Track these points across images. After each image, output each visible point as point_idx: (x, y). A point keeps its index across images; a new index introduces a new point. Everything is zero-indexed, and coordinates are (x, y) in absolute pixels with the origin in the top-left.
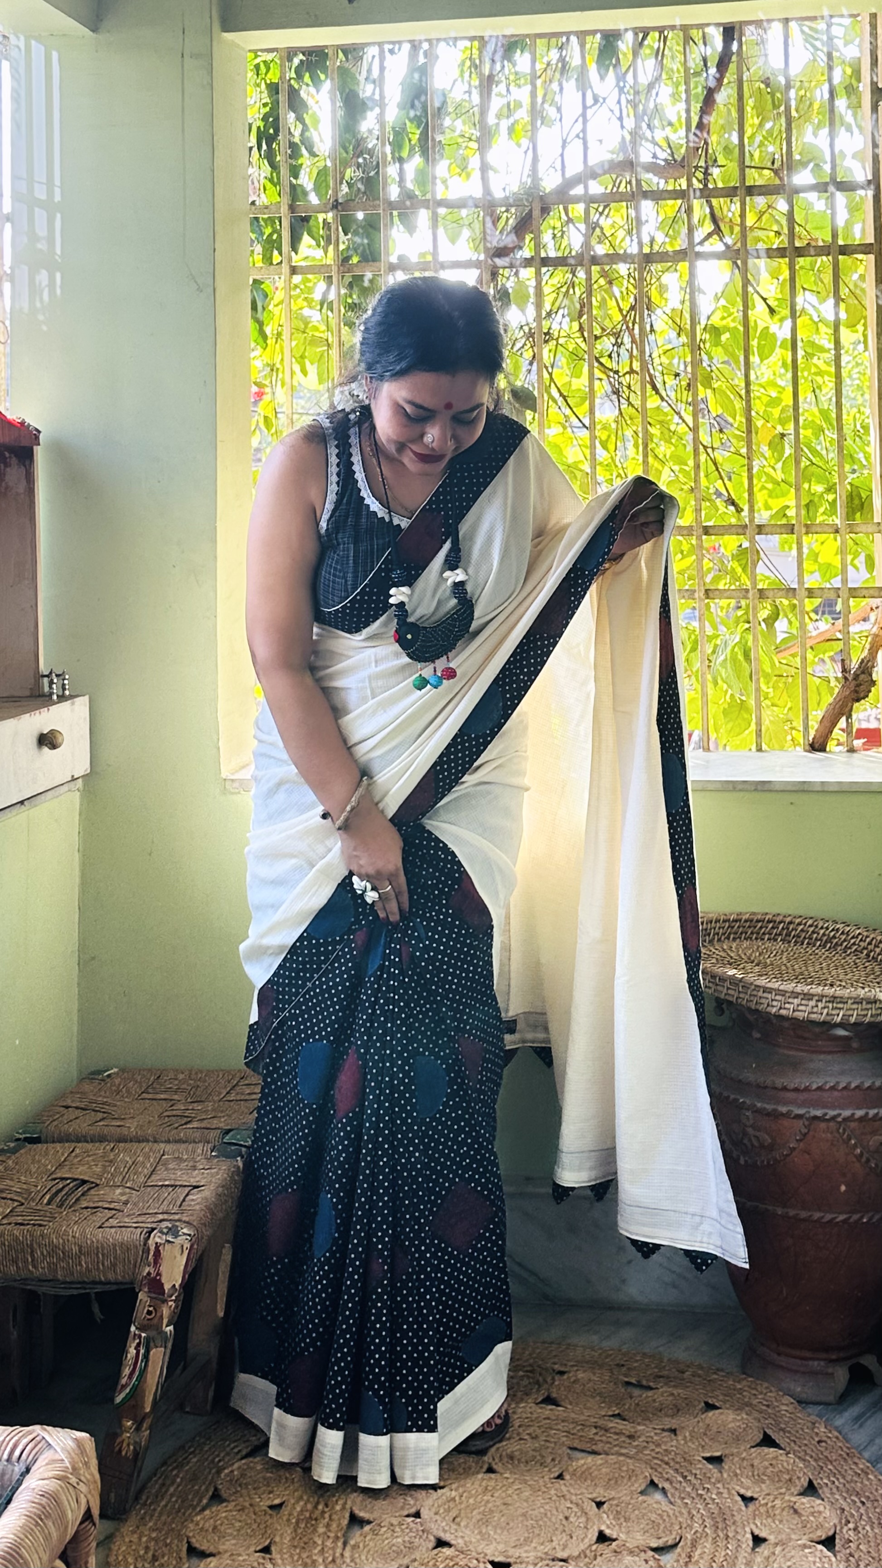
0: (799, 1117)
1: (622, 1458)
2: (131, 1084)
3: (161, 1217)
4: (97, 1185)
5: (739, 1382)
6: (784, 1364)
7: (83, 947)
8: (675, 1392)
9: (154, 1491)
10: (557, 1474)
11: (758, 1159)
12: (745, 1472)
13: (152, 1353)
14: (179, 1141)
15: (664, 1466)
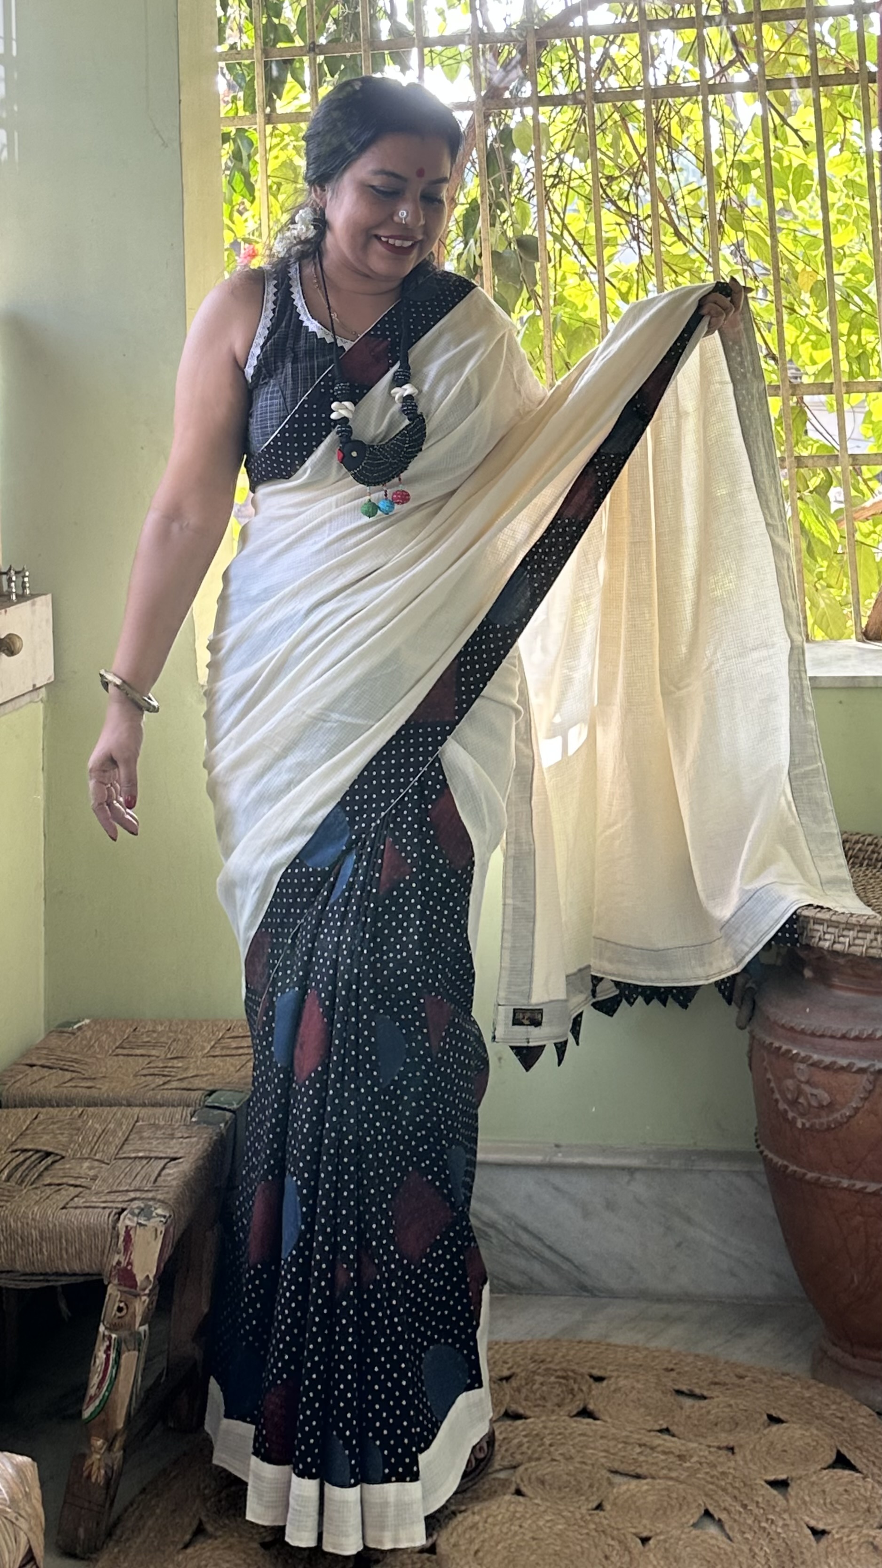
0: (862, 1071)
1: (671, 1483)
2: (104, 1038)
3: (132, 1195)
4: (63, 1157)
5: (808, 1388)
6: (860, 1368)
7: (50, 881)
8: (732, 1402)
9: (130, 1525)
10: (595, 1505)
11: (817, 1121)
12: (815, 1499)
13: (124, 1357)
14: (155, 1105)
15: (720, 1493)
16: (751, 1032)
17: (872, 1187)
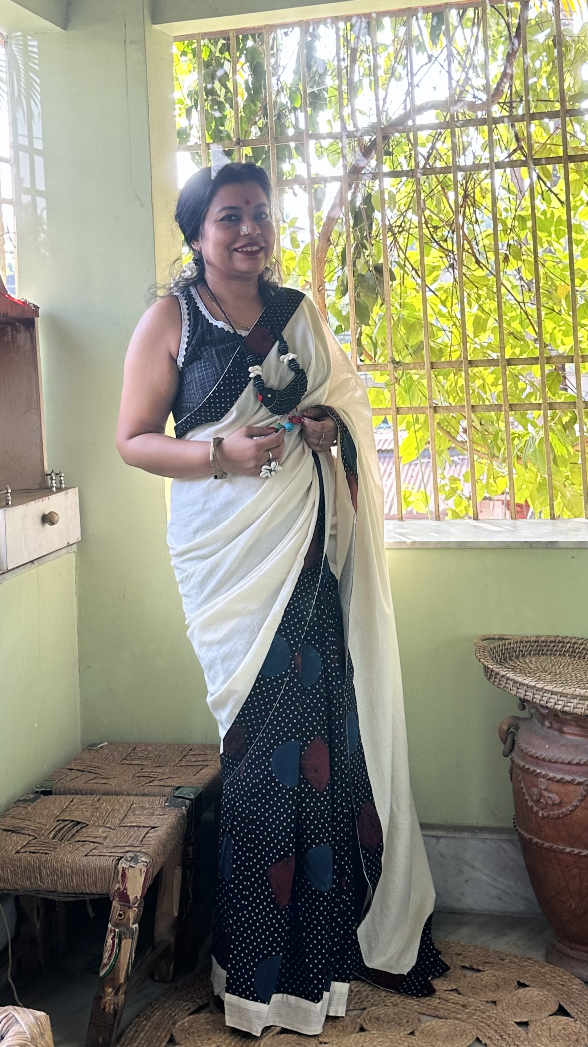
0: (580, 784)
1: (457, 1022)
2: (115, 754)
3: (128, 849)
4: (87, 825)
5: (543, 968)
6: (575, 956)
7: (81, 659)
8: (496, 974)
9: (130, 1036)
10: (409, 1032)
11: (551, 813)
12: (545, 1033)
13: (123, 943)
14: (144, 795)
15: (487, 1027)
16: (512, 759)
17: (585, 852)
